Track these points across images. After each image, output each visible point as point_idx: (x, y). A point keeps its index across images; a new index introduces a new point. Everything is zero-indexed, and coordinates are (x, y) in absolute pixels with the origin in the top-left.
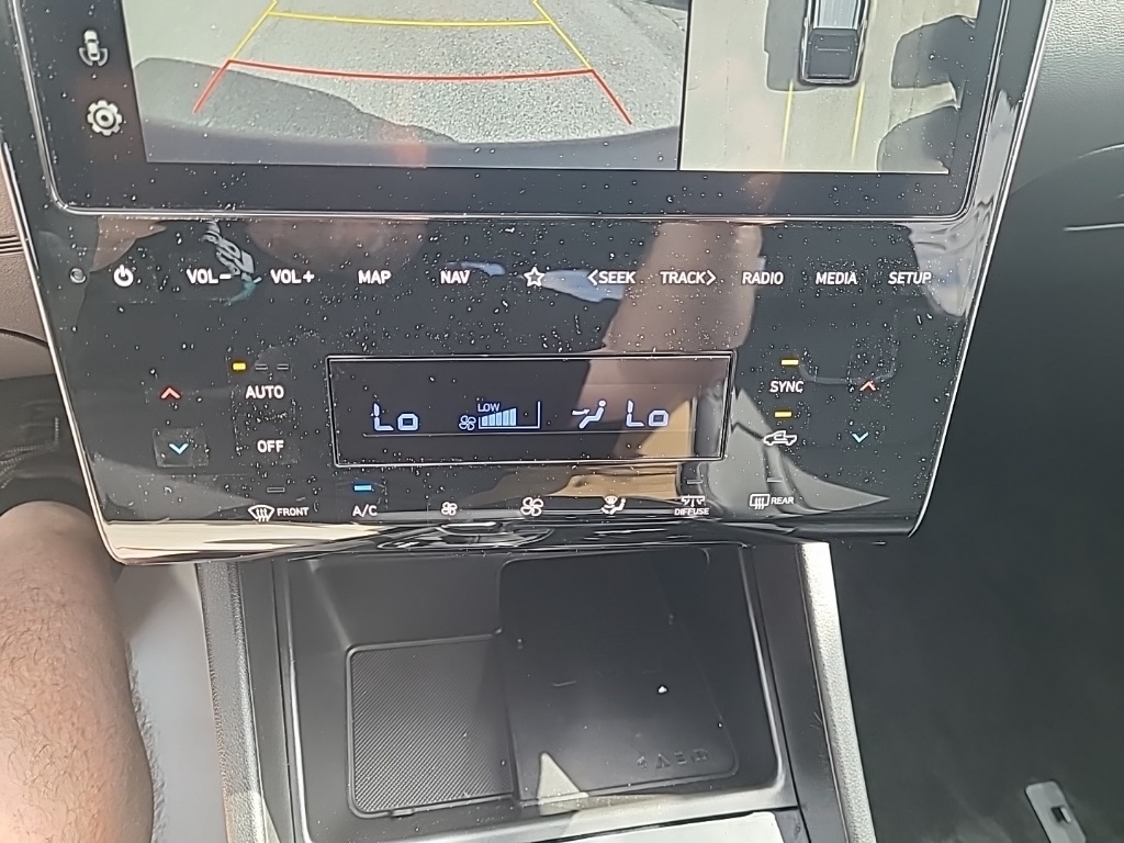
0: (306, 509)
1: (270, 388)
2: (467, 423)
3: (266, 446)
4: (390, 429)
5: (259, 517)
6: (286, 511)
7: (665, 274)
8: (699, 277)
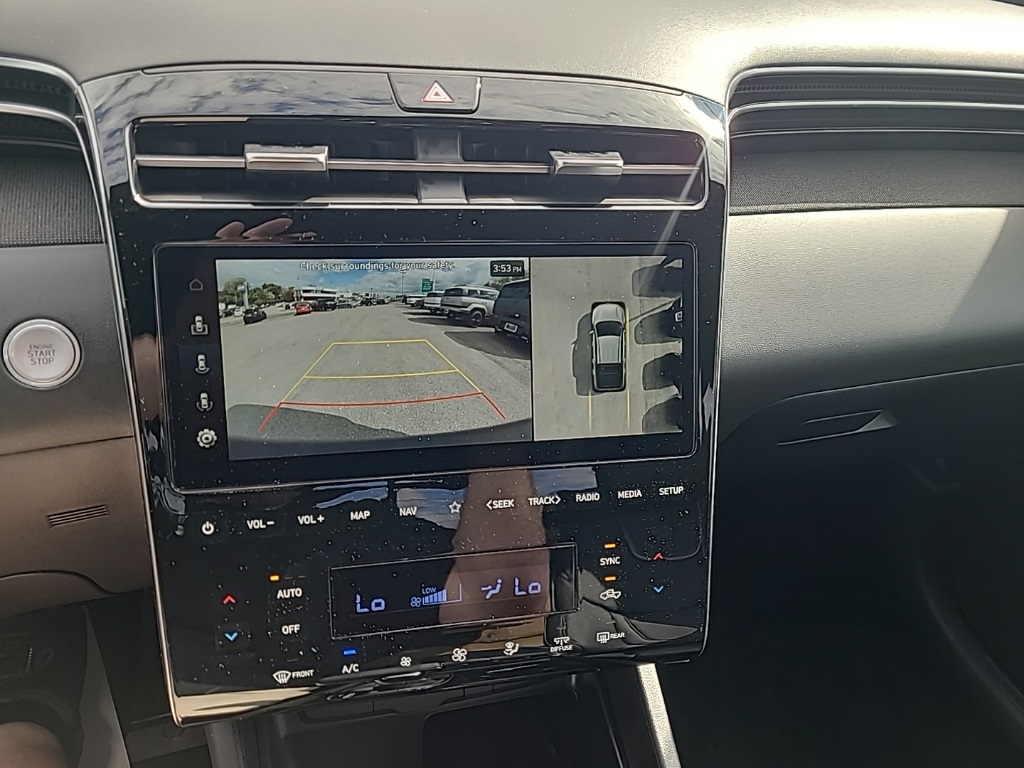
0: (312, 671)
1: (292, 590)
2: (415, 602)
3: (287, 630)
4: (367, 610)
5: (280, 681)
6: (299, 674)
7: (530, 499)
8: (551, 500)
